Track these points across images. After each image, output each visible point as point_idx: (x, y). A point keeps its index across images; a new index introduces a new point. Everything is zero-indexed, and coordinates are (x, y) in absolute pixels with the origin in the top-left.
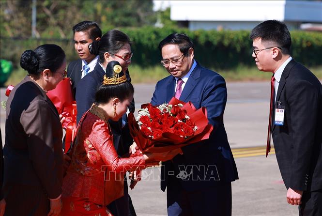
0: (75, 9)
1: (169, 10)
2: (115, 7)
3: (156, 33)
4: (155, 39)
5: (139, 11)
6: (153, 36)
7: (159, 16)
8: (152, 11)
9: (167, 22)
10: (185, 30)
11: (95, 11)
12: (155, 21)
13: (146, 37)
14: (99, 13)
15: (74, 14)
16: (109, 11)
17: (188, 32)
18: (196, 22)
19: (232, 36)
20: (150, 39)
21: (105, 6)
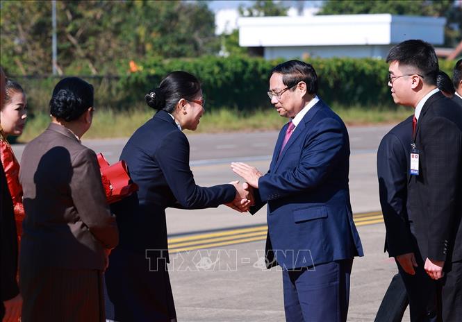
0: (109, 35)
1: (236, 33)
2: (163, 31)
3: (220, 64)
4: (219, 73)
5: (196, 35)
6: (217, 69)
7: (223, 42)
8: (214, 35)
9: (234, 49)
10: (259, 59)
11: (137, 37)
12: (218, 49)
13: (206, 70)
14: (142, 40)
15: (108, 41)
16: (156, 36)
17: (264, 62)
18: (272, 48)
19: (322, 66)
20: (211, 73)
21: (150, 30)
